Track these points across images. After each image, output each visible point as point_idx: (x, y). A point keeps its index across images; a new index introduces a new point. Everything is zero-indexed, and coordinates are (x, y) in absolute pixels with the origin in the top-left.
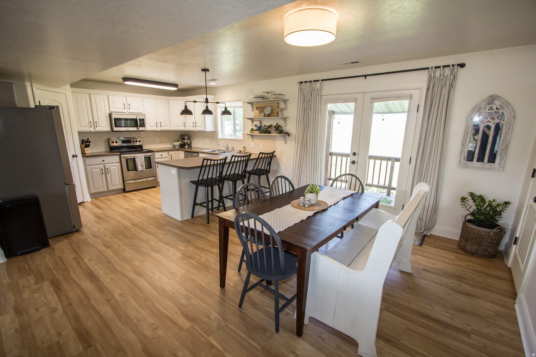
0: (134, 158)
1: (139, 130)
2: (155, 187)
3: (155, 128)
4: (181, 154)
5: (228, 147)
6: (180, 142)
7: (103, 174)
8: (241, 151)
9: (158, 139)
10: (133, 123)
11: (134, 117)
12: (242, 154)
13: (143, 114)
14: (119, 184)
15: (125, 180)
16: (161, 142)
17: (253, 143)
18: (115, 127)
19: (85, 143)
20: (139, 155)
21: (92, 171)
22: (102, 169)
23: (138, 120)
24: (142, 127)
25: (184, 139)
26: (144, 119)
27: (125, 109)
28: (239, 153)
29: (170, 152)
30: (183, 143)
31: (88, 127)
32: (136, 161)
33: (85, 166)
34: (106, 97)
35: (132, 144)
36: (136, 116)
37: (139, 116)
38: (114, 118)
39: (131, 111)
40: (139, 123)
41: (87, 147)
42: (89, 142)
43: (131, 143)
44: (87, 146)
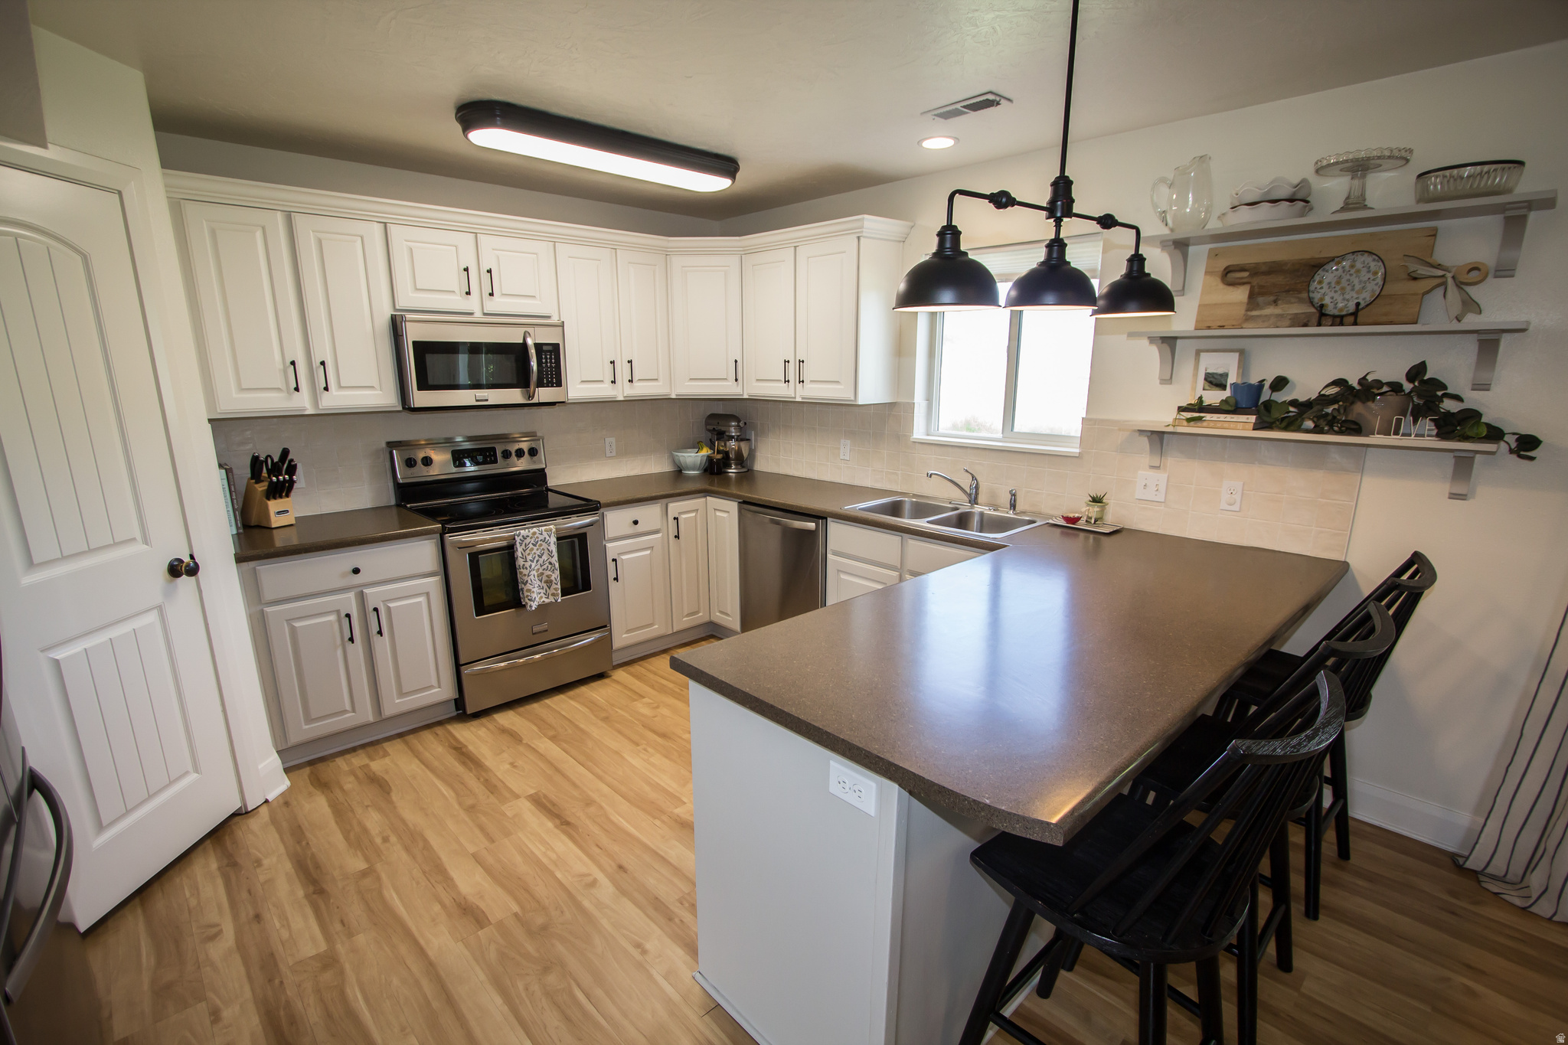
0: (510, 549)
1: (535, 400)
2: (601, 676)
3: (604, 391)
4: (725, 515)
5: (977, 488)
6: (705, 452)
7: (351, 639)
8: (1075, 520)
9: (613, 440)
10: (509, 363)
11: (513, 336)
12: (1082, 535)
13: (555, 320)
14: (434, 682)
15: (462, 662)
16: (625, 452)
17: (1161, 477)
18: (420, 388)
19: (269, 472)
20: (535, 529)
21: (293, 631)
22: (348, 616)
23: (533, 351)
24: (550, 384)
25: (721, 435)
26: (558, 345)
27: (468, 293)
28: (1059, 530)
29: (671, 506)
30: (719, 456)
31: (279, 389)
32: (520, 562)
33: (259, 608)
34: (378, 229)
35: (500, 468)
36: (522, 330)
37: (537, 329)
38: (415, 343)
39: (497, 305)
40: (534, 364)
41: (281, 497)
42: (292, 470)
43: (495, 461)
44: (281, 490)
